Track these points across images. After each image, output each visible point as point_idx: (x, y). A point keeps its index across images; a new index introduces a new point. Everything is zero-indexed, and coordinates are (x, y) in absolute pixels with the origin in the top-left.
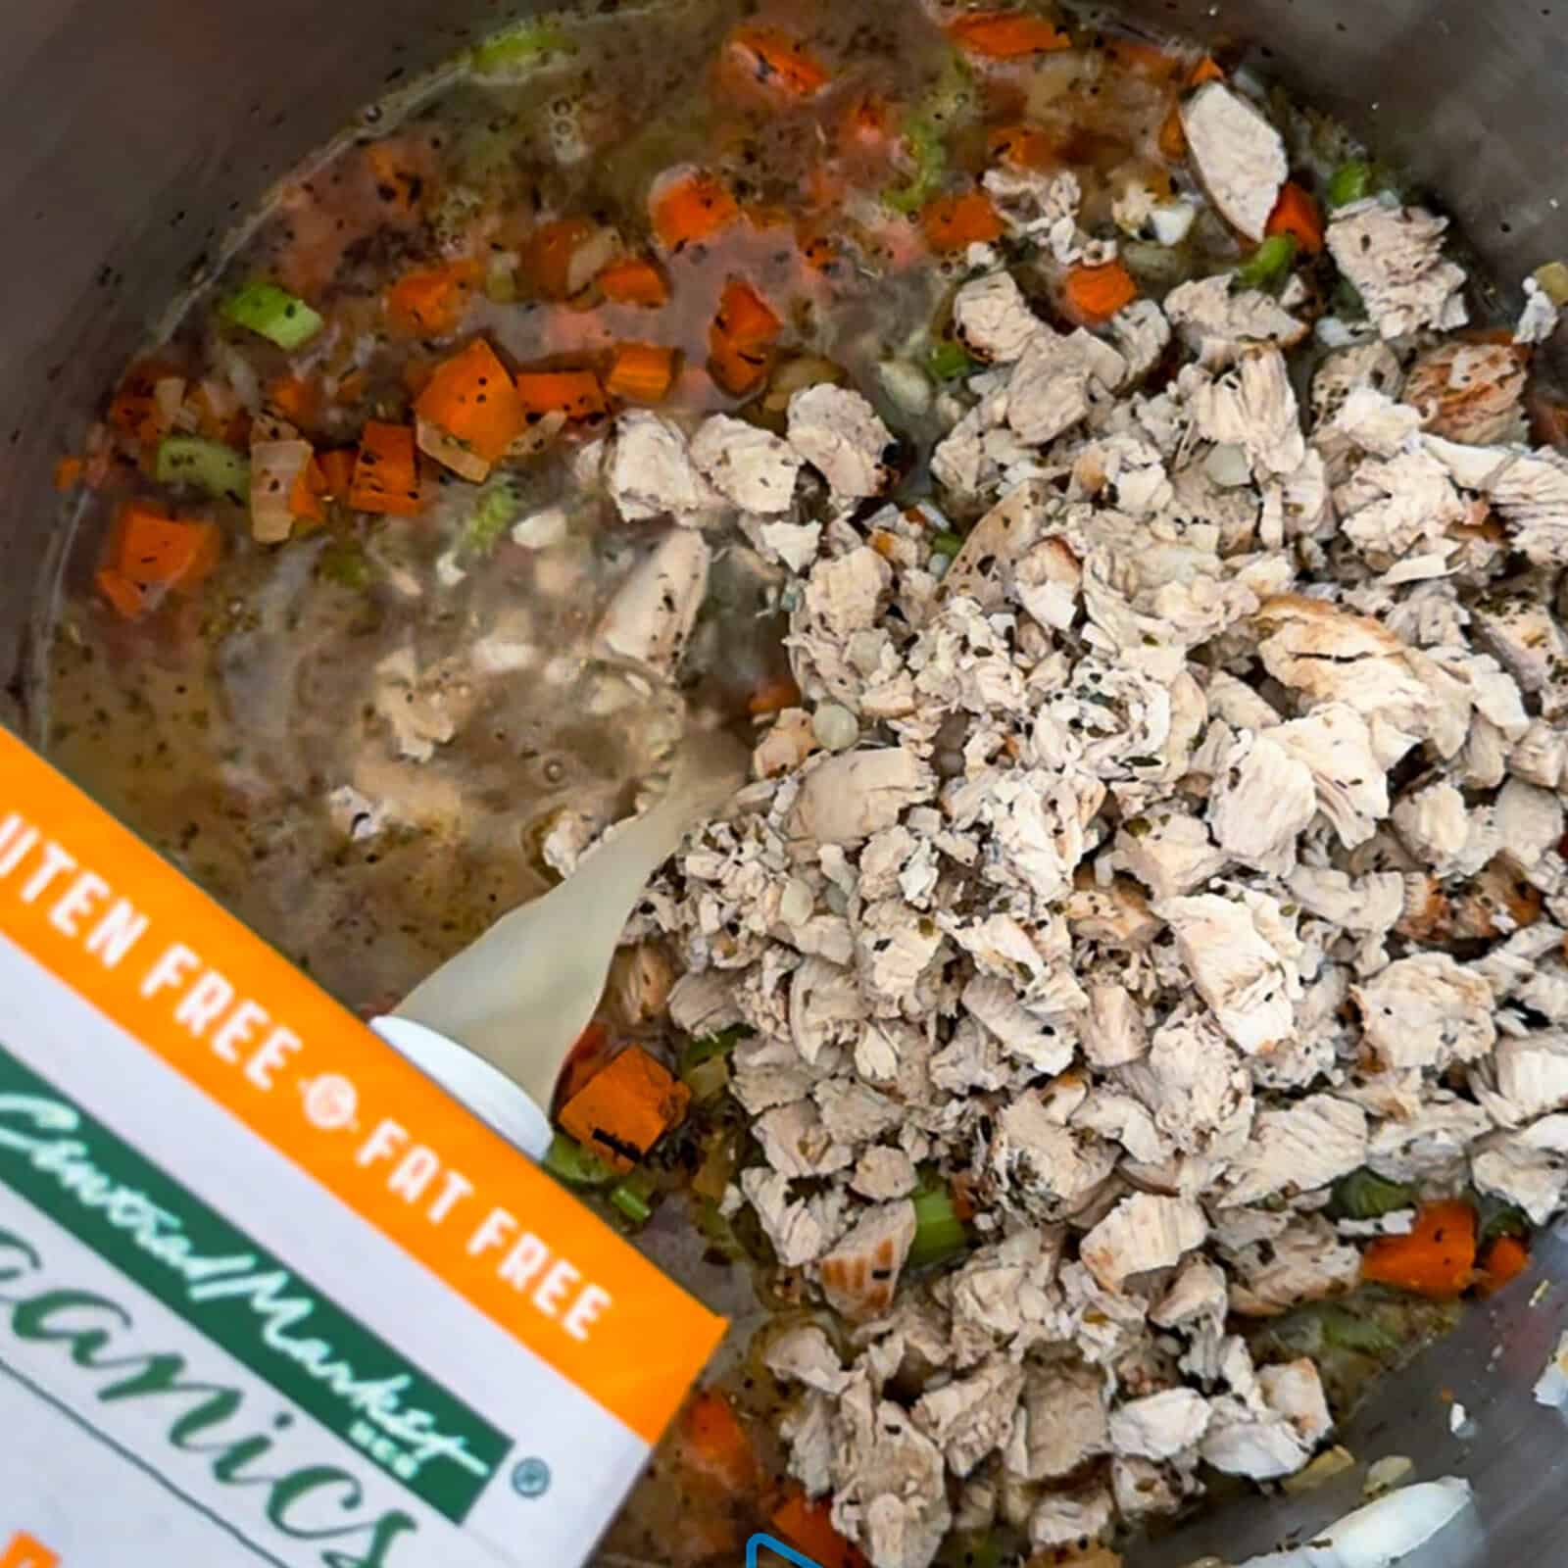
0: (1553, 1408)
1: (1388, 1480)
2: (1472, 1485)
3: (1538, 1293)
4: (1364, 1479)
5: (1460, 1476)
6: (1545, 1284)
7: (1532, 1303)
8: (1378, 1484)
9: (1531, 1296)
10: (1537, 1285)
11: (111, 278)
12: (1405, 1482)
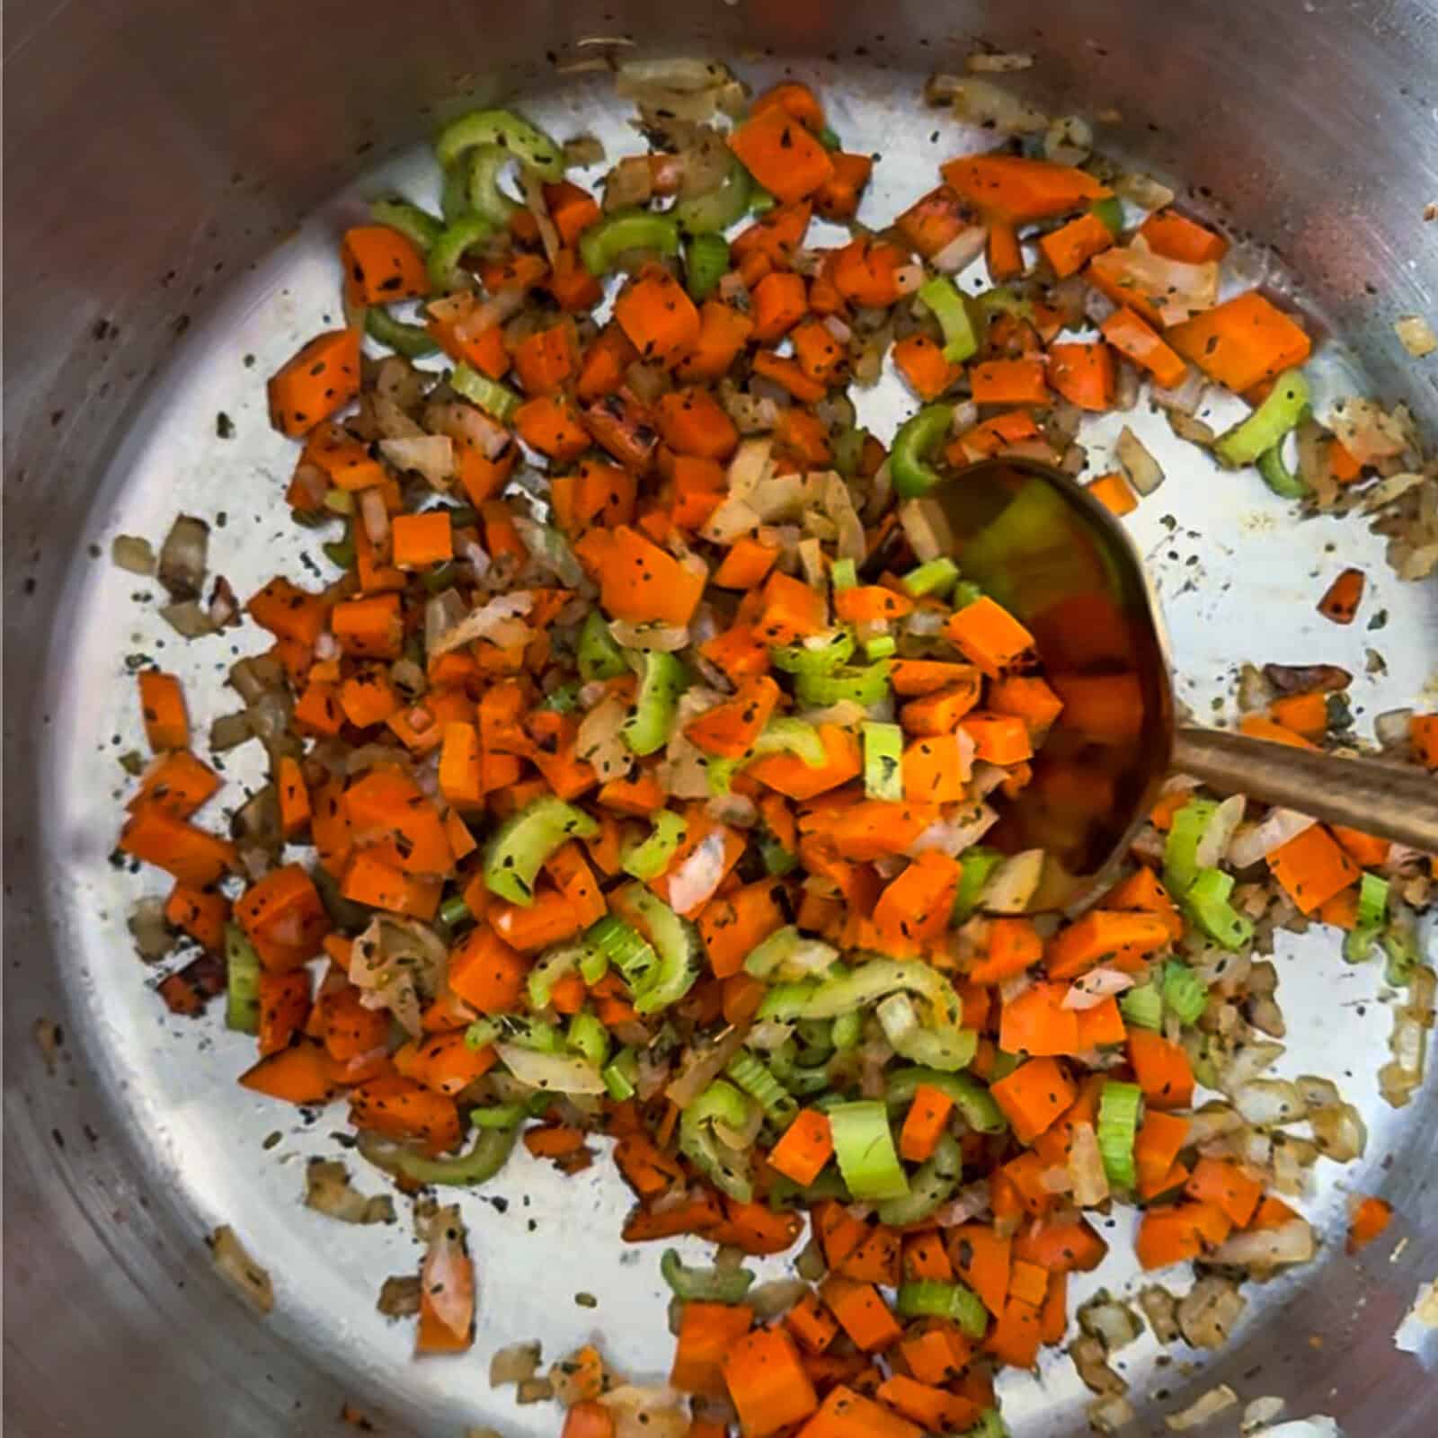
0: (1410, 1354)
1: (1263, 1418)
2: (1339, 1423)
3: (1398, 1250)
4: (1241, 1419)
5: (1328, 1415)
6: (1404, 1241)
7: (1393, 1258)
8: (1253, 1423)
9: (1392, 1251)
10: (1396, 1243)
11: (109, 331)
12: (1277, 1420)
